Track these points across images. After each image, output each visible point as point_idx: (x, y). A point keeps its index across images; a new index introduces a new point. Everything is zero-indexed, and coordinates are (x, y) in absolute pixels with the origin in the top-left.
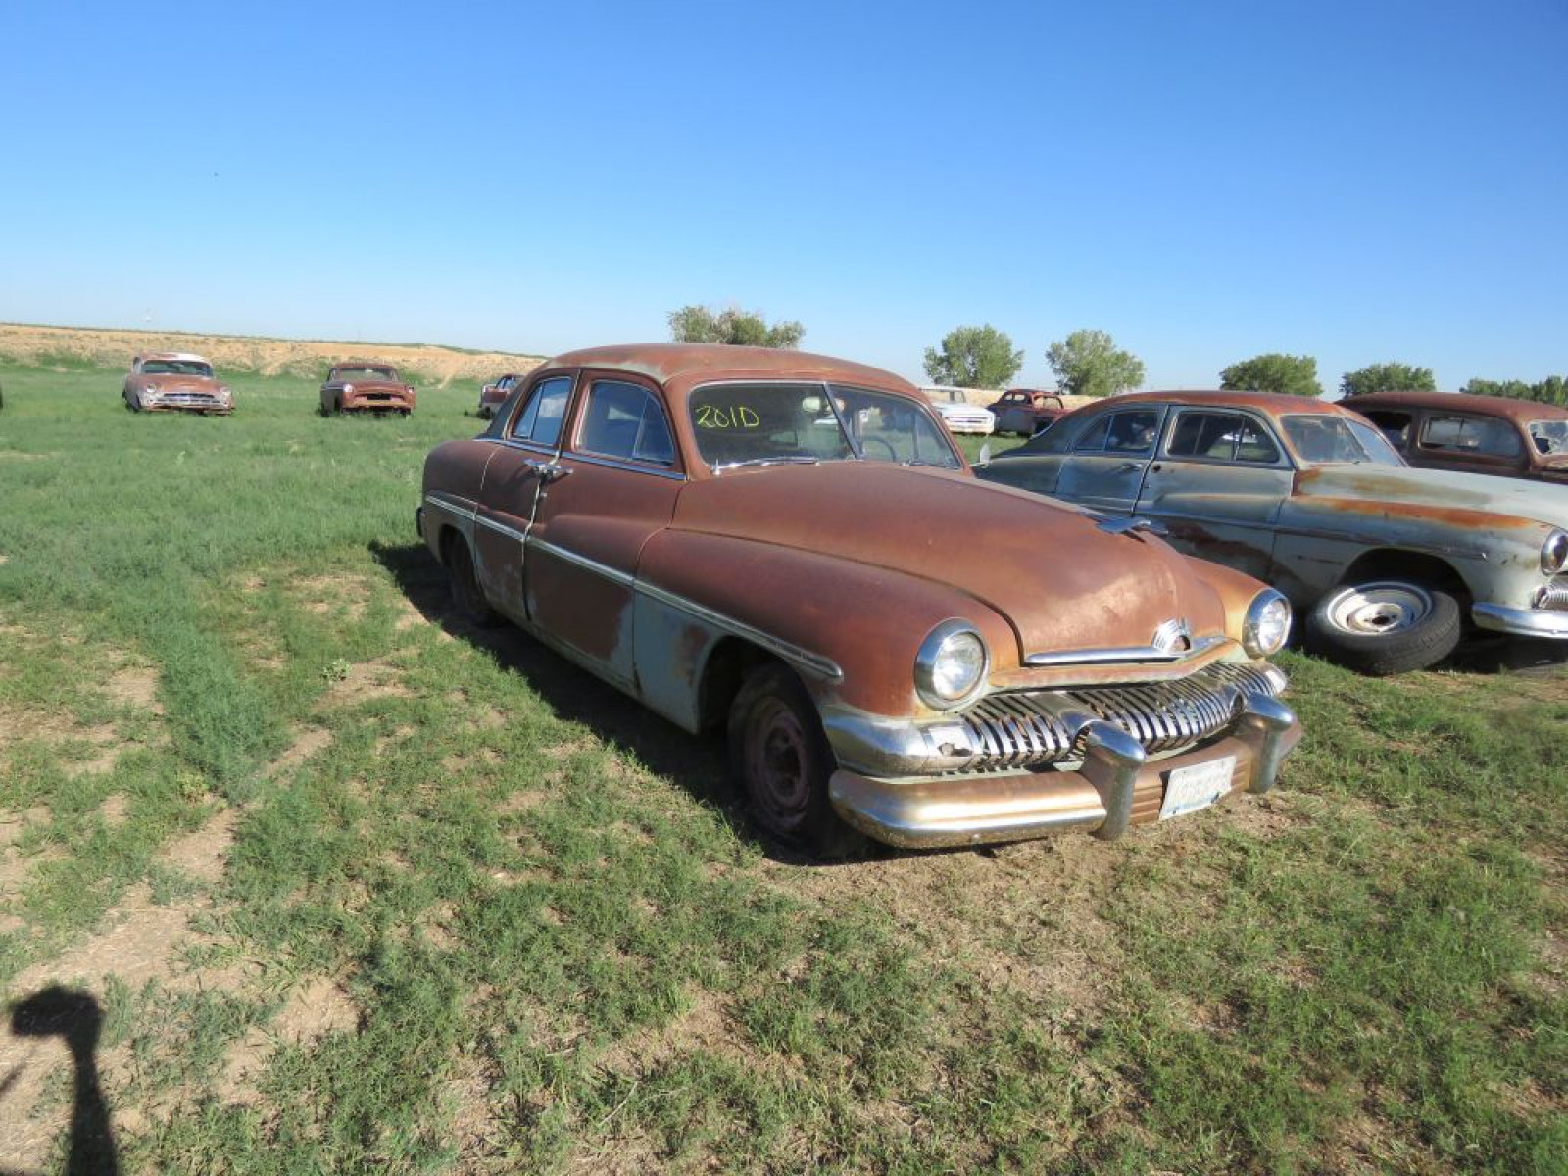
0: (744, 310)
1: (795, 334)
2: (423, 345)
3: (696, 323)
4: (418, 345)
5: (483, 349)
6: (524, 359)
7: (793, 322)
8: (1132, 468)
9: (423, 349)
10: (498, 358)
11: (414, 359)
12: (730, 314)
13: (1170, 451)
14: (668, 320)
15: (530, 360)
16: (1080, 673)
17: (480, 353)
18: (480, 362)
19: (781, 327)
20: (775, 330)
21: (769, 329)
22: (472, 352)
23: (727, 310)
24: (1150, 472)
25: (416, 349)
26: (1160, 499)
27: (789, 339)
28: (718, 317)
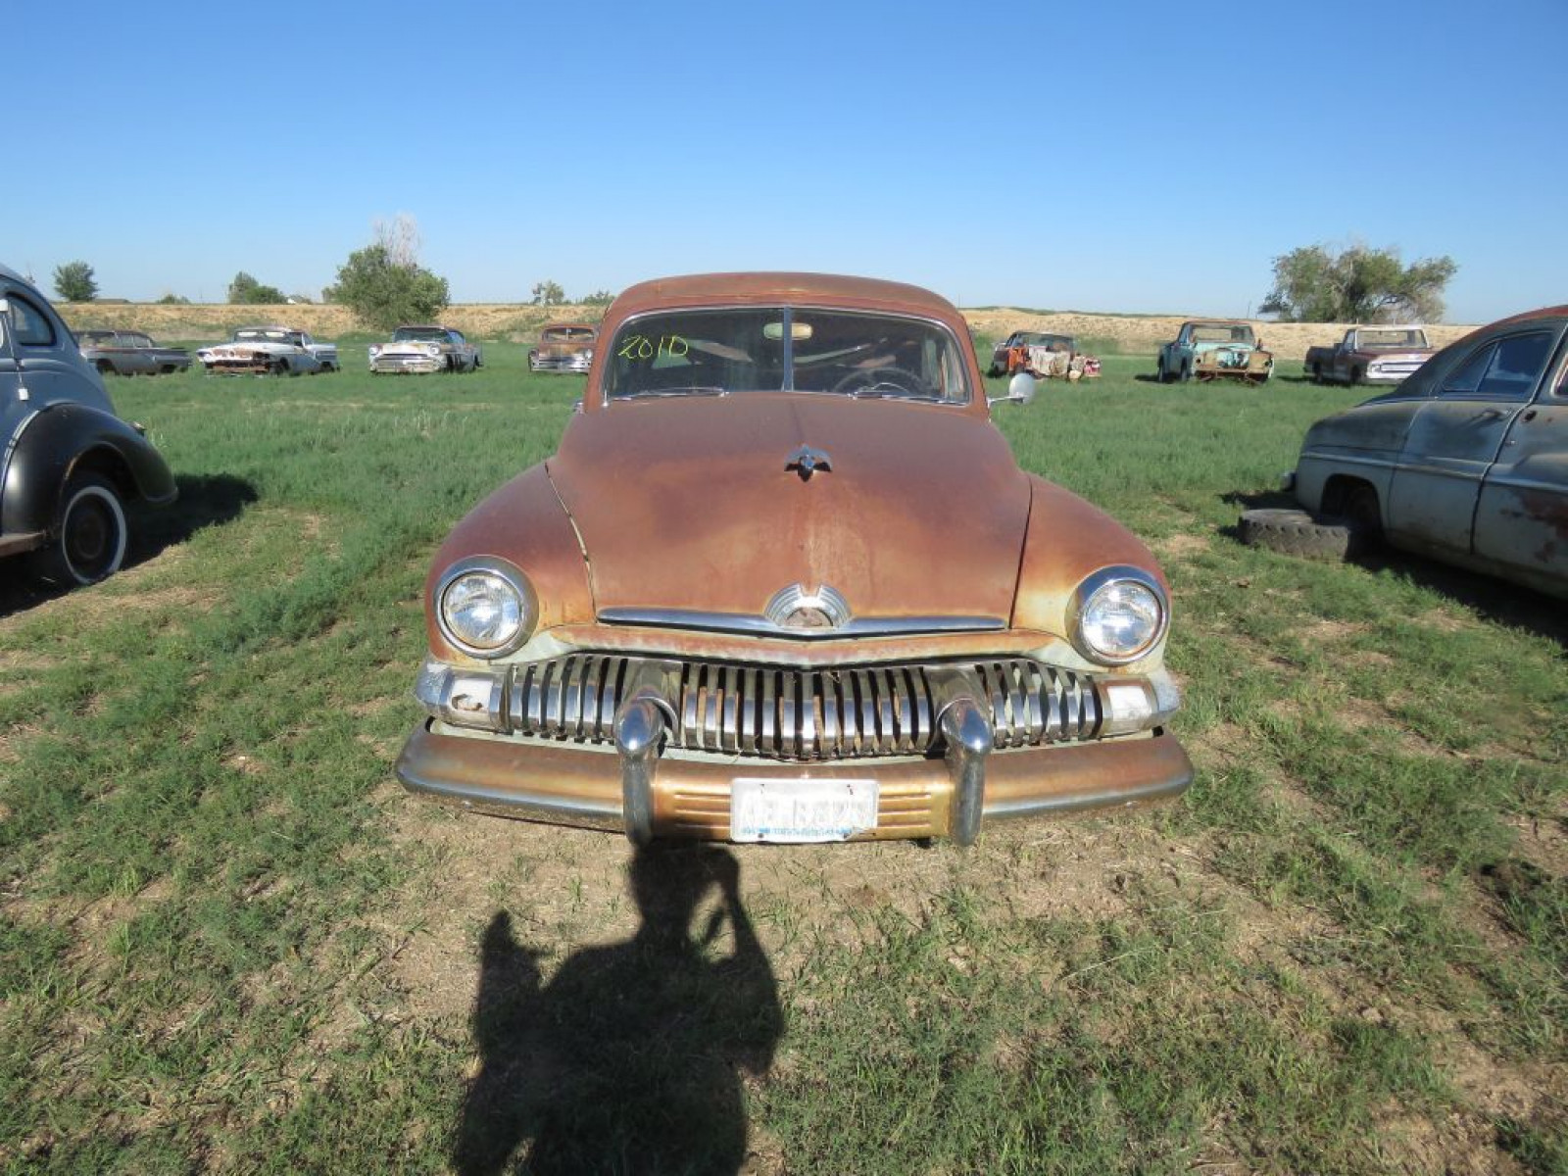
0: (1372, 248)
1: (1443, 273)
2: (997, 308)
3: (1307, 268)
4: (991, 309)
5: (1057, 309)
6: (1094, 318)
7: (1441, 256)
8: (1496, 417)
9: (995, 312)
10: (1069, 317)
11: (986, 322)
12: (1353, 254)
13: (1559, 391)
14: (1273, 267)
15: (1103, 318)
16: (660, 637)
17: (1052, 313)
18: (1049, 323)
19: (1422, 265)
20: (1413, 270)
21: (1405, 268)
22: (1043, 313)
23: (1348, 249)
24: (1518, 423)
25: (989, 313)
26: (1522, 462)
27: (1431, 279)
28: (1336, 258)
